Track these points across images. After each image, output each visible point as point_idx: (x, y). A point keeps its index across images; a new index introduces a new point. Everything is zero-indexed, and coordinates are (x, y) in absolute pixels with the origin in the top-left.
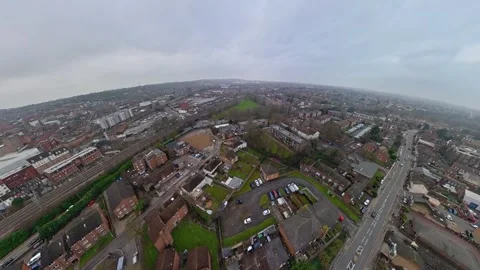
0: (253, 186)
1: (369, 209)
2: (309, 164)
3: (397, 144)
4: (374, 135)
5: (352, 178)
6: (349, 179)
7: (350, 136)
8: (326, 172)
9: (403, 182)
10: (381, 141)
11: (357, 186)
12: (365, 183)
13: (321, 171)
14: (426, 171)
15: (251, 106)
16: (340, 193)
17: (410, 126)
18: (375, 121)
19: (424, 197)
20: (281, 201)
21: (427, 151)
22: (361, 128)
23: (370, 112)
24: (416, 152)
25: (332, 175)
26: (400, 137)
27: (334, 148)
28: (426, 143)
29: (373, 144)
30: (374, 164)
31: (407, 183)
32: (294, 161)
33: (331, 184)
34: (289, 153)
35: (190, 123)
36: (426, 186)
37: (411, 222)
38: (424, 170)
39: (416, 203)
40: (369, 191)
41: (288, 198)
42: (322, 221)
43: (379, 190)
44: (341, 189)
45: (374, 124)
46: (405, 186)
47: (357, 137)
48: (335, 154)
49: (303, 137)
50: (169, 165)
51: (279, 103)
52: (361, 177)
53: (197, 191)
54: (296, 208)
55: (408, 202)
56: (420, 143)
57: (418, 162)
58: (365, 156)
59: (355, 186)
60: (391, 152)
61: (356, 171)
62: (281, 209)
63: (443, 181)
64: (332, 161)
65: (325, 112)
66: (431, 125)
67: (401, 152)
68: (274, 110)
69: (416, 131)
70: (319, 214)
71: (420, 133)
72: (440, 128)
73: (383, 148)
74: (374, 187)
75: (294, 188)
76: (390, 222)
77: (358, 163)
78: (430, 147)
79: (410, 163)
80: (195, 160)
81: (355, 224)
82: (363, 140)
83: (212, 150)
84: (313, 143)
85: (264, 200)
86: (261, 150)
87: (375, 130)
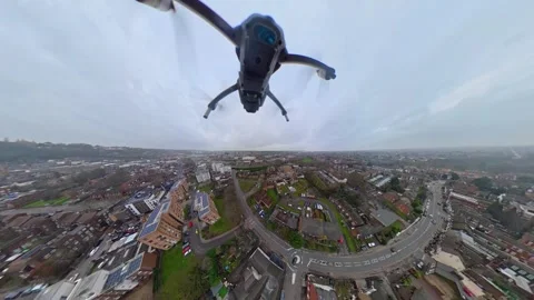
0: (300, 195)
1: (369, 250)
2: (335, 198)
3: (423, 196)
4: (395, 185)
5: (367, 219)
6: (364, 219)
7: (372, 185)
8: (346, 208)
9: (426, 244)
10: (402, 191)
11: (369, 228)
12: (378, 229)
13: (343, 205)
14: (468, 239)
15: (310, 161)
16: (351, 226)
17: (434, 176)
18: (393, 172)
19: (454, 273)
20: (309, 209)
21: (469, 210)
22: (381, 179)
23: (386, 165)
24: (450, 208)
25: (350, 211)
26: (424, 189)
27: (357, 192)
28: (464, 197)
29: (393, 193)
30: (395, 215)
31: (433, 245)
32: (327, 194)
33: (347, 217)
34: (324, 187)
35: (285, 163)
36: (465, 260)
37: (414, 289)
38: (464, 235)
39: (435, 274)
40: (379, 238)
41: (313, 210)
42: (325, 233)
43: (391, 241)
44: (353, 224)
45: (392, 175)
46: (427, 250)
47: (378, 186)
48: (357, 196)
49: (335, 180)
50: (275, 173)
51: (323, 160)
52: (375, 222)
53: (279, 184)
54: (315, 216)
55: (425, 268)
56: (452, 198)
57: (454, 222)
58: (385, 205)
59: (367, 227)
60: (414, 205)
61: (372, 215)
62: (307, 212)
63: (501, 262)
64: (354, 202)
65: (350, 166)
66: (459, 173)
67: (427, 206)
68: (320, 164)
69: (444, 182)
70: (326, 228)
71: (450, 185)
72: (477, 177)
73: (404, 199)
74: (387, 236)
75: (320, 207)
76: (386, 273)
77: (377, 209)
78: (472, 204)
79: (442, 222)
80: (283, 175)
81: (349, 251)
82: (384, 189)
83: (290, 174)
84: (342, 185)
85: (302, 203)
86: (310, 181)
87: (394, 181)
